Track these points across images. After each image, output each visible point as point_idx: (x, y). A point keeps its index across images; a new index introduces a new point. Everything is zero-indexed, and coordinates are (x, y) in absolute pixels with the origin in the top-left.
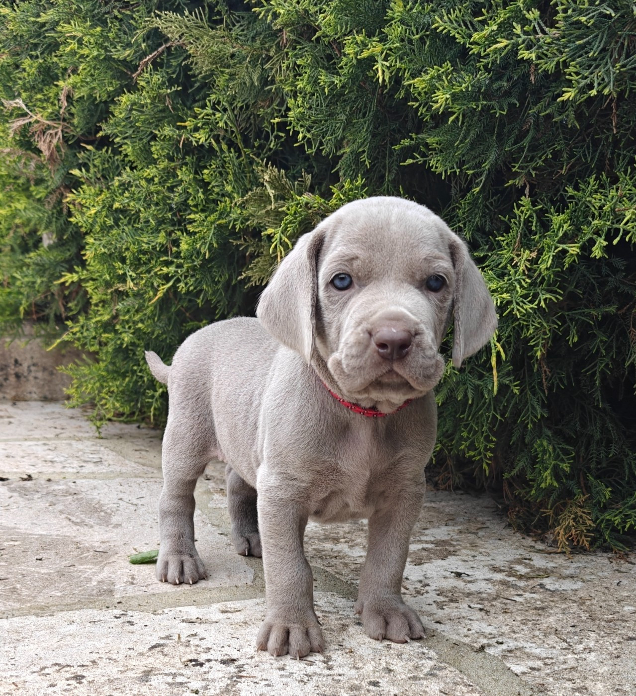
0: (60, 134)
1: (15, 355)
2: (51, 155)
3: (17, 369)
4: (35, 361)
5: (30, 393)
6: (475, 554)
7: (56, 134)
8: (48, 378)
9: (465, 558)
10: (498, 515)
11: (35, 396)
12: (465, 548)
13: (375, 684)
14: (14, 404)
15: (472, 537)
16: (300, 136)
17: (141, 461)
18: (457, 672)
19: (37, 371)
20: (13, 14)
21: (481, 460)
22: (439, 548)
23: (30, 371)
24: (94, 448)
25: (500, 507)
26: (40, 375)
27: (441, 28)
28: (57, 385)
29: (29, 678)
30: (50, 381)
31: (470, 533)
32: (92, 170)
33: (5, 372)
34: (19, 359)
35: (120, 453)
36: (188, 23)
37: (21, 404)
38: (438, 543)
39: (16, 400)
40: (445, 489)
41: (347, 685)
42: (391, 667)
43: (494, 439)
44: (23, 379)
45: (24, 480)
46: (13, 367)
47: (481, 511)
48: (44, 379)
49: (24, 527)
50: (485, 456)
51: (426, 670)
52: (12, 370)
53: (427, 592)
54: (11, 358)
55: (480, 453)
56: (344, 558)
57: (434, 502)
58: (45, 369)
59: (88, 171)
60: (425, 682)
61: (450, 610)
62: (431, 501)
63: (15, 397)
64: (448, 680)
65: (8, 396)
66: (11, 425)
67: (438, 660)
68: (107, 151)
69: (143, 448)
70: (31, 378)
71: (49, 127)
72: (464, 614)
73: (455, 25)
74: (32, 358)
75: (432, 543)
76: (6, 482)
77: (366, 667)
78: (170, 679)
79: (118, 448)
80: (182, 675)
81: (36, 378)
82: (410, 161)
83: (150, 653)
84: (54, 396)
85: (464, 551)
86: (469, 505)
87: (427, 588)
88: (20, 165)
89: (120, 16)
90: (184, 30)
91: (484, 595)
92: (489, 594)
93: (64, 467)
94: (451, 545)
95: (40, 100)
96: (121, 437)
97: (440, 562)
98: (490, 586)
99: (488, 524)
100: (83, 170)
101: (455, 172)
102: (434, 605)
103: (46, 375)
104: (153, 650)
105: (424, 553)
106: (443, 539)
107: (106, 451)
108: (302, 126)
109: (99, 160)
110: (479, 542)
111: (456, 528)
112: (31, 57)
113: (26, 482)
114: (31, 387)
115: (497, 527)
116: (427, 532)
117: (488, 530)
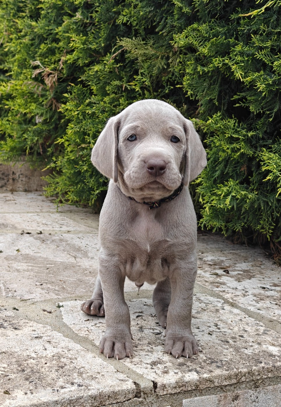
0: (56, 76)
1: (13, 170)
2: (52, 85)
3: (13, 176)
4: (22, 172)
5: (19, 187)
6: (264, 277)
7: (54, 76)
8: (28, 181)
9: (260, 279)
10: (267, 257)
11: (21, 189)
12: (258, 274)
13: (242, 336)
14: (12, 193)
15: (259, 268)
16: (189, 93)
17: (86, 224)
18: (276, 332)
19: (23, 177)
20: (37, 25)
21: (267, 234)
22: (245, 274)
23: (19, 177)
24: (61, 217)
25: (267, 253)
26: (24, 179)
27: (258, 57)
28: (31, 184)
29: (92, 328)
30: (28, 182)
31: (257, 266)
32: (73, 94)
33: (8, 177)
34: (15, 171)
35: (74, 220)
36: (135, 43)
37: (15, 193)
38: (244, 271)
39: (12, 191)
40: (237, 244)
41: (229, 336)
42: (246, 329)
43: (274, 224)
44: (16, 181)
45: (39, 234)
46: (11, 175)
47: (258, 256)
48: (26, 181)
49: (51, 257)
50: (269, 232)
51: (262, 331)
52: (11, 177)
53: (248, 295)
54: (11, 171)
55: (266, 231)
56: (203, 277)
57: (234, 250)
58: (26, 176)
59: (71, 94)
60: (263, 337)
61: (262, 304)
62: (233, 250)
63: (11, 189)
64: (273, 336)
65: (8, 189)
66: (17, 205)
67: (265, 327)
68: (80, 86)
69: (84, 218)
70: (20, 181)
71: (51, 74)
72: (269, 306)
73: (264, 56)
74: (21, 171)
75: (241, 271)
76: (31, 235)
77: (235, 329)
78: (152, 331)
79: (73, 218)
80: (156, 329)
81: (22, 180)
82: (237, 105)
83: (137, 319)
84: (30, 189)
85: (257, 275)
86: (251, 252)
87: (247, 293)
88: (35, 89)
89: (94, 32)
90: (134, 46)
91: (275, 297)
92: (277, 297)
93: (53, 227)
94: (250, 272)
95: (47, 62)
96: (71, 212)
97: (248, 281)
98: (276, 293)
99: (264, 262)
100: (69, 94)
101: (260, 112)
102: (254, 301)
103: (27, 179)
104: (138, 318)
105: (240, 276)
106: (246, 269)
107: (68, 220)
108: (189, 89)
109: (76, 90)
110: (263, 271)
111: (250, 264)
112: (45, 44)
113: (40, 235)
114: (19, 185)
115: (268, 264)
116: (237, 265)
117: (265, 265)
